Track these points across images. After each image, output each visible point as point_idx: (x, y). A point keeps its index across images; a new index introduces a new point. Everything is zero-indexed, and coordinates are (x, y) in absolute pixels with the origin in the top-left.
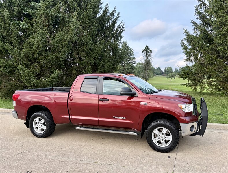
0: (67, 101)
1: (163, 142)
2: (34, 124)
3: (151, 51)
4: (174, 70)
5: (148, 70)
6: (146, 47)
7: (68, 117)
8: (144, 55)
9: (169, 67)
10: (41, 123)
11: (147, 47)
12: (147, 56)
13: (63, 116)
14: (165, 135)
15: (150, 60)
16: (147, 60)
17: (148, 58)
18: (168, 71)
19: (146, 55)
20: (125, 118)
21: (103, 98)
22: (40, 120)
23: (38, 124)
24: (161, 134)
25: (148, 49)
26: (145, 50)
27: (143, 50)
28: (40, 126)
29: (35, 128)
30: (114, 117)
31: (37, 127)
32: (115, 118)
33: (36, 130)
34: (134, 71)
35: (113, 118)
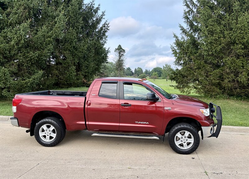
0: (83, 106)
1: (185, 144)
2: (41, 132)
3: (124, 51)
4: (144, 71)
5: (121, 70)
6: (118, 46)
7: (84, 123)
8: (117, 55)
9: (139, 68)
10: (50, 131)
11: (120, 46)
12: (120, 56)
13: (77, 123)
14: (187, 138)
15: (123, 60)
16: (120, 59)
17: (121, 58)
18: (139, 71)
19: (119, 54)
20: (148, 123)
21: (125, 103)
22: (49, 127)
23: (45, 132)
24: (184, 137)
25: (121, 48)
26: (118, 49)
27: (116, 49)
28: (49, 134)
29: (42, 136)
30: (136, 122)
31: (44, 134)
32: (137, 124)
33: (43, 138)
34: (106, 71)
35: (135, 124)
